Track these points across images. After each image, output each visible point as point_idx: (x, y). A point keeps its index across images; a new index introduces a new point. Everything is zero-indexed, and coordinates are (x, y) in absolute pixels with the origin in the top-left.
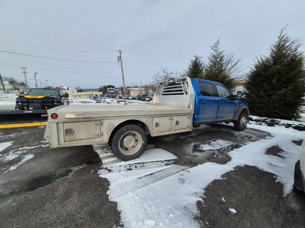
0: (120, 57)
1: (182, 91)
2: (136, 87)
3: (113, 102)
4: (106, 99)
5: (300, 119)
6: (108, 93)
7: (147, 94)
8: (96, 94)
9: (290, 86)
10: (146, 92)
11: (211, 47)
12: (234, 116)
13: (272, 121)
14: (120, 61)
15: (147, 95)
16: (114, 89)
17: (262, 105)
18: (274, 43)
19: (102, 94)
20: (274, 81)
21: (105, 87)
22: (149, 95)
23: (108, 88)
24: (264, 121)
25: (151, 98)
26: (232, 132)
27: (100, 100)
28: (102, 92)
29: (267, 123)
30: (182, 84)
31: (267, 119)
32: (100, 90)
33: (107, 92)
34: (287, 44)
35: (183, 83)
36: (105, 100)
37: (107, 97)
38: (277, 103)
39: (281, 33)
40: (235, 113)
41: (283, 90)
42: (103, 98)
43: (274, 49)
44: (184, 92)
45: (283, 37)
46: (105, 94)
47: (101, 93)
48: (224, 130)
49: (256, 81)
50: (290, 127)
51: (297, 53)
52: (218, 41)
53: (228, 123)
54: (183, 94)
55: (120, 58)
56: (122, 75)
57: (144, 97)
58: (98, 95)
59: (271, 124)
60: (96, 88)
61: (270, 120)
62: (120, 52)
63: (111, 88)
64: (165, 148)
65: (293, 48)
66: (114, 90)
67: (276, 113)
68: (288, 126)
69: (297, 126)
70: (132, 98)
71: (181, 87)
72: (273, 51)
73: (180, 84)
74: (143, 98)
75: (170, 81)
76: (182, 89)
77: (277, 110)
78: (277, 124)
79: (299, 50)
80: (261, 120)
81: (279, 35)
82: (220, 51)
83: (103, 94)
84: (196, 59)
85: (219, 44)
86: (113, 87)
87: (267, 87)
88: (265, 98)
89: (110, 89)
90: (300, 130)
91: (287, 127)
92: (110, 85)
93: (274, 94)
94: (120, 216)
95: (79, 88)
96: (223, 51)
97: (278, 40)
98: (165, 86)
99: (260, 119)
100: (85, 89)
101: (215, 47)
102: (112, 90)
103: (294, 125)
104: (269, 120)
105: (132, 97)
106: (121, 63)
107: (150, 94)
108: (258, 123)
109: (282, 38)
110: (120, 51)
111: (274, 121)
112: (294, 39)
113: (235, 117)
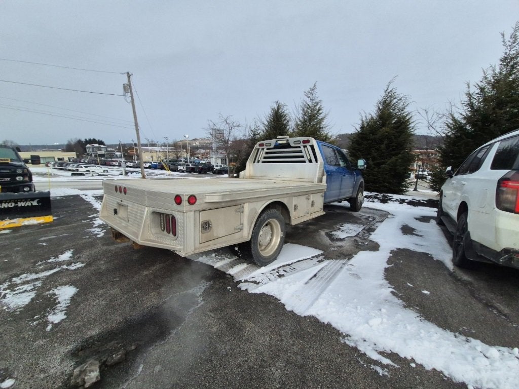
0: (130, 85)
1: (302, 157)
2: (153, 145)
3: (107, 174)
4: (89, 166)
5: (406, 193)
6: (88, 154)
7: (178, 158)
8: (61, 157)
9: (400, 153)
10: (176, 154)
11: (305, 92)
12: (352, 193)
13: (383, 196)
14: (129, 94)
15: (176, 161)
16: (102, 146)
17: (371, 176)
18: (380, 99)
19: (75, 157)
20: (383, 146)
21: (79, 142)
22: (181, 161)
23: (88, 146)
24: (376, 198)
25: (189, 165)
26: (350, 213)
27: (74, 169)
28: (74, 153)
29: (380, 200)
30: (302, 147)
31: (378, 195)
32: (69, 148)
33: (86, 152)
34: (395, 100)
35: (305, 147)
36: (88, 169)
37: (88, 163)
38: (386, 174)
39: (389, 86)
40: (354, 188)
41: (394, 158)
42: (83, 166)
43: (380, 105)
44: (305, 159)
45: (391, 91)
46: (82, 157)
47: (73, 155)
48: (338, 211)
49: (363, 146)
50: (404, 203)
51: (404, 113)
52: (315, 86)
53: (340, 202)
54: (304, 162)
55: (128, 88)
56: (134, 121)
57: (174, 165)
58: (66, 159)
59: (384, 201)
60: (58, 144)
61: (382, 195)
62: (129, 77)
63: (97, 145)
64: (294, 241)
65: (400, 106)
66: (103, 149)
67: (386, 187)
68: (402, 201)
69: (411, 201)
70: (150, 166)
71: (301, 152)
72: (379, 108)
73: (299, 147)
74: (172, 167)
75: (279, 142)
76: (303, 154)
77: (387, 183)
78: (390, 199)
79: (407, 110)
80: (372, 196)
81: (386, 89)
82: (317, 100)
83: (78, 156)
84: (279, 107)
85: (316, 91)
86: (101, 143)
87: (375, 154)
88: (375, 168)
89: (93, 148)
90: (414, 206)
91: (401, 203)
92: (92, 139)
93: (384, 163)
94: (334, 328)
95: (12, 142)
96: (320, 101)
97: (384, 94)
98: (268, 149)
99: (371, 194)
100: (29, 145)
101: (310, 93)
102: (100, 149)
103: (407, 200)
104: (380, 196)
105: (150, 164)
106: (132, 97)
107: (183, 159)
108: (370, 200)
109: (389, 93)
110: (128, 73)
111: (386, 197)
112: (401, 96)
113: (354, 193)
